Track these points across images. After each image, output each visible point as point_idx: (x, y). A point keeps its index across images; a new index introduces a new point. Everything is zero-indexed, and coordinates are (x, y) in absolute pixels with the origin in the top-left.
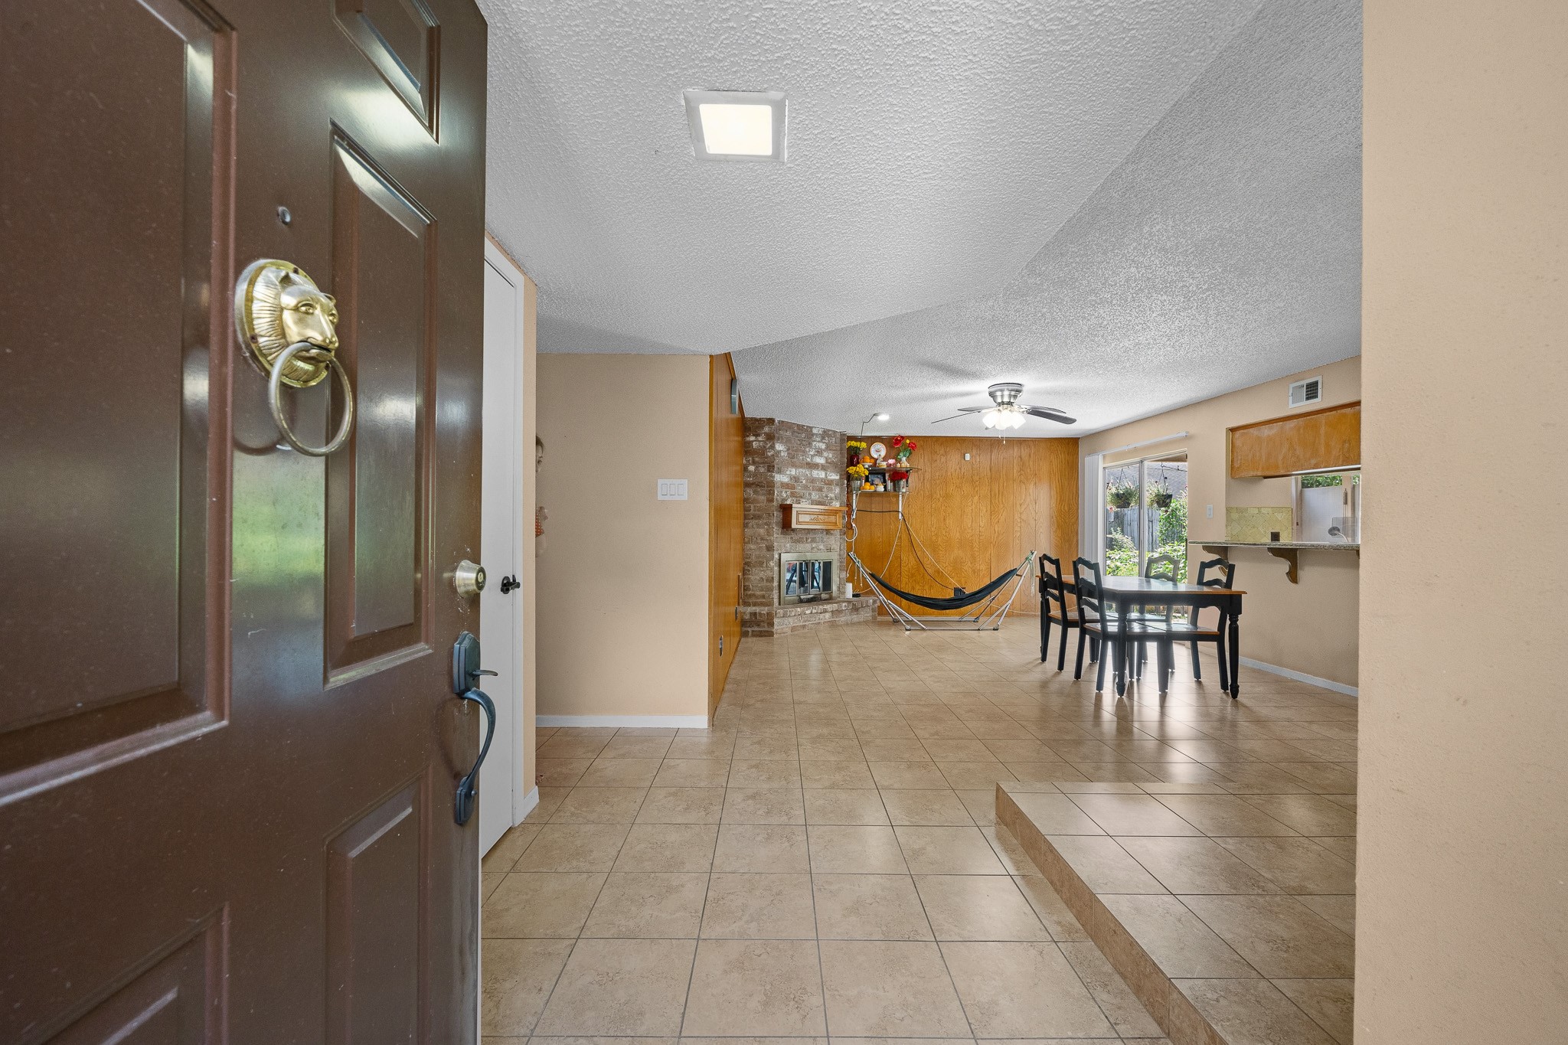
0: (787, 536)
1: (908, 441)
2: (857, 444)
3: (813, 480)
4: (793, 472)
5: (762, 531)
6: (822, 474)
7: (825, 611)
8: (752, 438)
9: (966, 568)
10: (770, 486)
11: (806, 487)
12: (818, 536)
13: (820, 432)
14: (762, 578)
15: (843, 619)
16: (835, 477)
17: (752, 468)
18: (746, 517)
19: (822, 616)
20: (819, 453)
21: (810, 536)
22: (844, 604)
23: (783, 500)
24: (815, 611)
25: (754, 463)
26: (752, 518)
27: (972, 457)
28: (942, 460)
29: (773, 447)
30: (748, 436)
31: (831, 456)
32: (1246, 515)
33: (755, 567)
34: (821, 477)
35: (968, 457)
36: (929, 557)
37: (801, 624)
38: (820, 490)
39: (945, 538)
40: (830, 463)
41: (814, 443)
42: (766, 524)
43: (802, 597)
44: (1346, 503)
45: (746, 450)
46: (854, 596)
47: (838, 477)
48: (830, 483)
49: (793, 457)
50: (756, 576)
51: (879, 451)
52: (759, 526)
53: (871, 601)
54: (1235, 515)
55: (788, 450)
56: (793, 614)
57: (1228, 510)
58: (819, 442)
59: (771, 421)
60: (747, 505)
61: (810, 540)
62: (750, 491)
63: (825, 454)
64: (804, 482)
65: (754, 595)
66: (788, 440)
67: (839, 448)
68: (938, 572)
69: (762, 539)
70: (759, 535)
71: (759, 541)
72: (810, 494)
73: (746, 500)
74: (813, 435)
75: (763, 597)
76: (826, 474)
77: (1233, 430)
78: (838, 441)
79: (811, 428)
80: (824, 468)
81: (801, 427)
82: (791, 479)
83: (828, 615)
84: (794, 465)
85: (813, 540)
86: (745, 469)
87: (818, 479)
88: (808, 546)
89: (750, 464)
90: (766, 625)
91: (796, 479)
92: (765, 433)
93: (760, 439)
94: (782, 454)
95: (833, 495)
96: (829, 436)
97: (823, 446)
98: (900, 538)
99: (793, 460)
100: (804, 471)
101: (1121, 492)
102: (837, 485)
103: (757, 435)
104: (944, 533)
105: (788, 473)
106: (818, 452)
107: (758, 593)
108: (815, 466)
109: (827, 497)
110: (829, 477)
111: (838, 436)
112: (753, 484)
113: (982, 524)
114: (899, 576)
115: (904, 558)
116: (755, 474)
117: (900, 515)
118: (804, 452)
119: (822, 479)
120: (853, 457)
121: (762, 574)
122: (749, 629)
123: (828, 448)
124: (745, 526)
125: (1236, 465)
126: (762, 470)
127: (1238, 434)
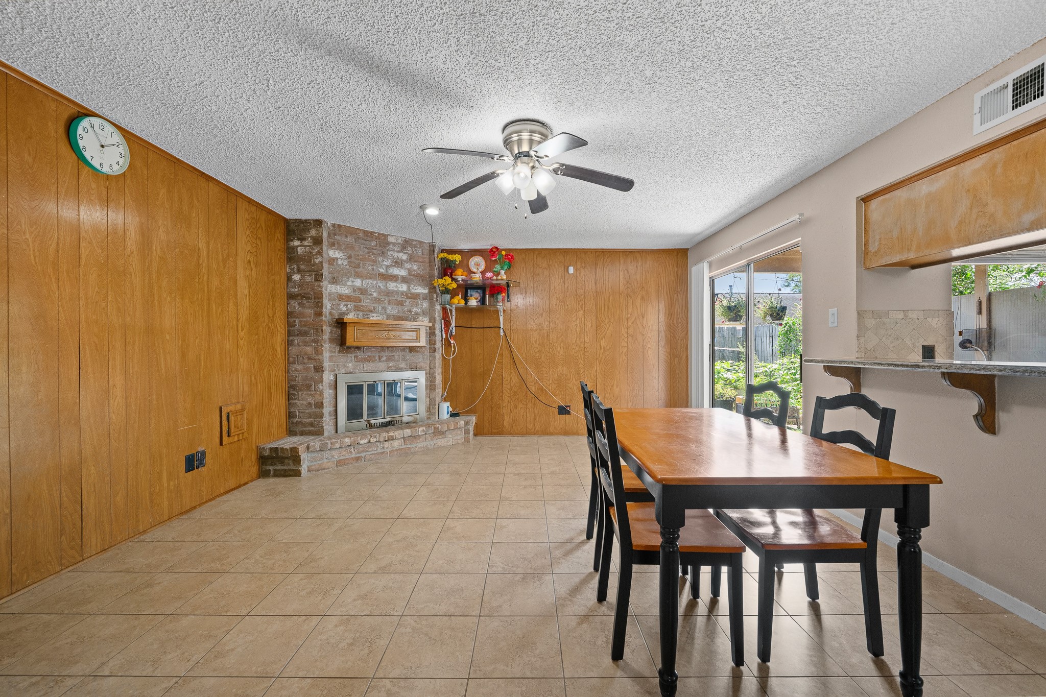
0: (349, 355)
1: (504, 253)
2: (450, 257)
3: (389, 293)
4: (358, 283)
5: (309, 349)
6: (404, 287)
7: (392, 439)
8: (297, 243)
9: (570, 385)
10: (317, 299)
11: (377, 300)
12: (397, 355)
13: (400, 241)
14: (310, 403)
15: (421, 445)
16: (422, 290)
17: (296, 277)
18: (290, 334)
19: (387, 444)
20: (398, 263)
21: (385, 354)
22: (421, 429)
23: (341, 314)
24: (375, 440)
25: (299, 271)
26: (298, 335)
27: (576, 270)
28: (545, 274)
29: (320, 253)
30: (292, 240)
31: (415, 267)
32: (887, 321)
33: (301, 390)
34: (401, 289)
35: (571, 270)
36: (532, 374)
37: (353, 456)
38: (401, 303)
39: (548, 354)
40: (414, 275)
41: (390, 253)
42: (314, 341)
43: (372, 422)
44: (980, 312)
45: (291, 256)
46: (452, 415)
47: (426, 291)
48: (415, 296)
49: (358, 266)
50: (303, 400)
51: (477, 264)
52: (305, 344)
53: (462, 423)
54: (870, 322)
55: (349, 257)
57: (860, 314)
58: (397, 251)
59: (318, 223)
60: (292, 320)
61: (384, 358)
62: (295, 304)
63: (408, 266)
64: (375, 294)
65: (301, 422)
66: (349, 247)
67: (427, 260)
68: (542, 390)
69: (309, 358)
70: (306, 354)
71: (306, 361)
72: (384, 308)
73: (290, 314)
74: (388, 243)
75: (312, 425)
76: (409, 287)
77: (865, 200)
78: (426, 252)
79: (386, 236)
80: (404, 280)
81: (369, 235)
82: (354, 291)
83: (396, 444)
84: (358, 275)
85: (389, 359)
86: (289, 278)
87: (397, 292)
88: (382, 365)
89: (294, 273)
91: (363, 291)
92: (312, 237)
93: (306, 243)
94: (340, 262)
95: (419, 310)
96: (412, 246)
97: (405, 257)
98: (501, 355)
99: (357, 270)
100: (375, 282)
101: (733, 304)
102: (426, 299)
103: (302, 239)
104: (548, 349)
105: (349, 283)
106: (396, 262)
107: (306, 420)
108: (394, 278)
109: (410, 311)
110: (413, 291)
111: (427, 247)
112: (298, 295)
113: (587, 340)
114: (501, 394)
115: (506, 375)
116: (300, 285)
117: (502, 331)
118: (375, 261)
119: (402, 293)
120: (447, 269)
121: (310, 399)
122: (271, 468)
123: (411, 259)
124: (289, 343)
125: (872, 248)
126: (308, 279)
127: (874, 204)
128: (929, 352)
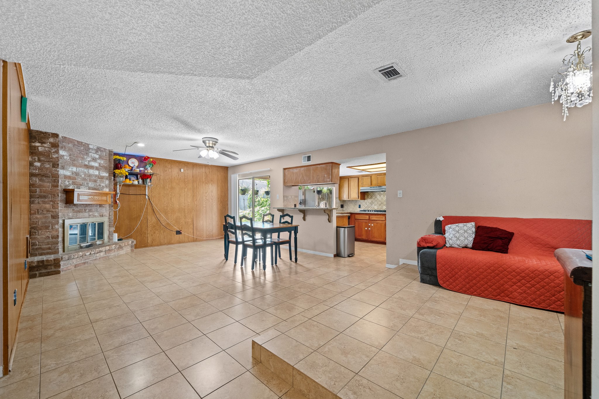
0: (70, 209)
1: (152, 160)
2: (121, 158)
3: (90, 176)
4: (74, 169)
5: (47, 206)
6: (97, 173)
7: (101, 252)
8: (37, 144)
9: (181, 221)
10: (55, 178)
11: (84, 179)
12: (94, 209)
13: (95, 148)
14: (48, 236)
15: (112, 254)
16: (106, 174)
17: (38, 164)
18: (31, 197)
19: (98, 255)
20: (94, 160)
21: (88, 208)
22: (113, 246)
23: (66, 186)
24: (93, 252)
25: (39, 161)
26: (38, 198)
27: (184, 170)
28: (169, 171)
29: (57, 152)
30: (34, 142)
31: (102, 162)
32: (288, 198)
33: (41, 229)
34: (95, 174)
35: (182, 170)
36: (163, 217)
37: (83, 262)
38: (95, 181)
39: (171, 208)
40: (102, 166)
41: (90, 154)
42: (51, 201)
43: (82, 245)
45: (33, 151)
46: (118, 240)
47: (107, 175)
48: (102, 178)
49: (74, 160)
50: (41, 236)
51: (134, 163)
52: (44, 203)
53: (131, 242)
55: (70, 155)
56: (76, 256)
57: (284, 197)
58: (94, 153)
59: (56, 135)
60: (33, 189)
61: (87, 211)
62: (36, 180)
63: (99, 161)
64: (83, 176)
65: (40, 248)
66: (70, 150)
67: (108, 159)
68: (168, 224)
69: (48, 211)
70: (45, 208)
71: (45, 212)
72: (87, 184)
73: (31, 185)
74: (89, 149)
75: (49, 248)
76: (99, 172)
77: (285, 169)
78: (108, 155)
79: (88, 145)
80: (97, 169)
81: (80, 143)
82: (73, 174)
83: (102, 254)
84: (74, 165)
85: (90, 211)
86: (31, 164)
87: (94, 175)
88: (86, 214)
89: (35, 161)
90: (52, 267)
91: (77, 174)
92: (50, 143)
93: (45, 145)
94: (65, 157)
95: (104, 185)
96: (101, 151)
97: (97, 156)
98: (147, 208)
99: (74, 162)
100: (83, 169)
101: (243, 189)
102: (107, 179)
103: (42, 143)
104: (171, 205)
105: (70, 169)
106: (93, 159)
107: (44, 246)
108: (92, 167)
109: (100, 185)
110: (101, 175)
111: (108, 152)
112: (38, 175)
113: (189, 201)
114: (146, 227)
115: (149, 218)
116: (40, 169)
117: (147, 196)
118: (83, 158)
119: (96, 176)
120: (118, 165)
121: (48, 234)
123: (100, 157)
124: (31, 202)
125: (286, 181)
126: (47, 166)
127: (286, 170)
128: (295, 205)
